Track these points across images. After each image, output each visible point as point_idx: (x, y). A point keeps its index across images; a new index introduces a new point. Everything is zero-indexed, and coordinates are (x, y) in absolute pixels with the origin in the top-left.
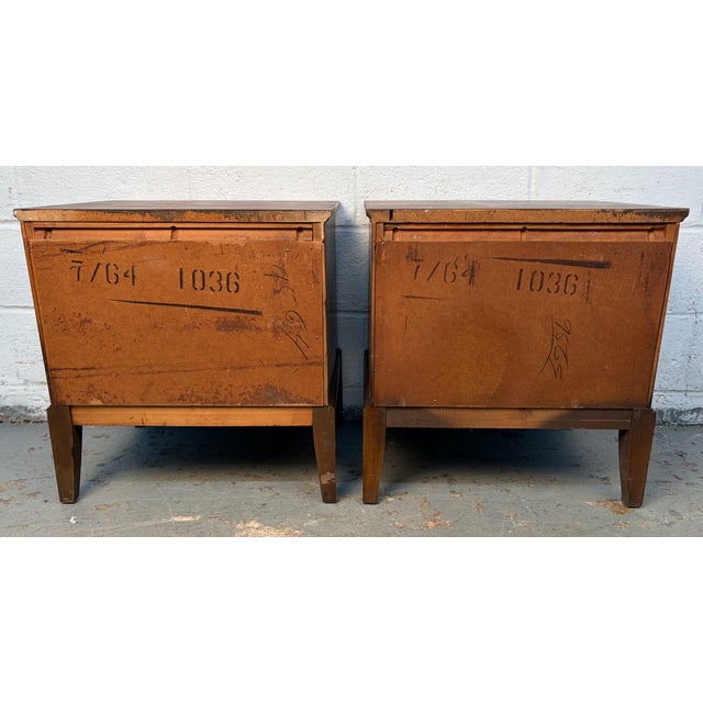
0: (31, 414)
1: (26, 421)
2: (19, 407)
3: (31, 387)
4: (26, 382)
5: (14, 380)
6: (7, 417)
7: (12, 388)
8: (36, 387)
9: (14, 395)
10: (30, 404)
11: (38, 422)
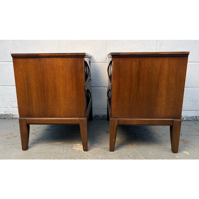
0: (14, 116)
1: (12, 118)
2: (11, 114)
3: (14, 109)
4: (13, 107)
5: (10, 106)
6: (7, 117)
7: (9, 109)
8: (15, 109)
9: (9, 111)
10: (14, 114)
11: (16, 119)
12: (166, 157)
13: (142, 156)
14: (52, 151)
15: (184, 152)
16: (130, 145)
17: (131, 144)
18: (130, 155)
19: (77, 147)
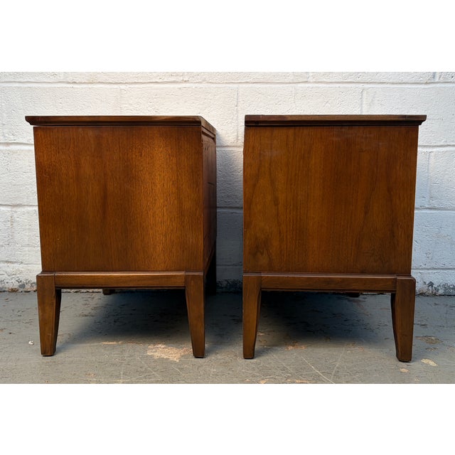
12: (375, 370)
13: (317, 368)
14: (94, 359)
15: (424, 361)
16: (290, 348)
17: (293, 346)
18: (288, 367)
19: (156, 352)
